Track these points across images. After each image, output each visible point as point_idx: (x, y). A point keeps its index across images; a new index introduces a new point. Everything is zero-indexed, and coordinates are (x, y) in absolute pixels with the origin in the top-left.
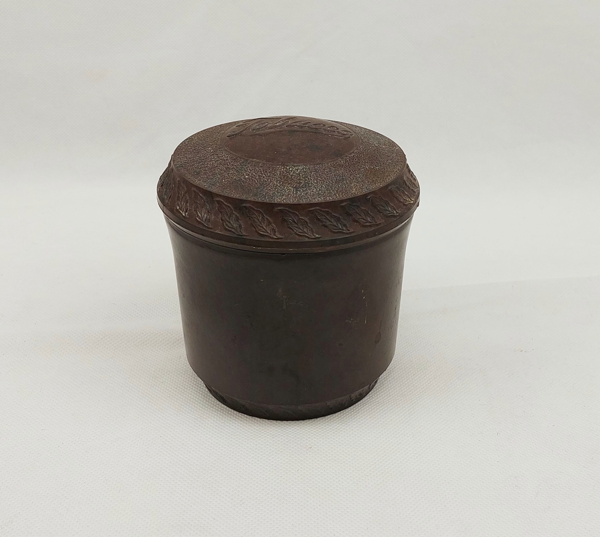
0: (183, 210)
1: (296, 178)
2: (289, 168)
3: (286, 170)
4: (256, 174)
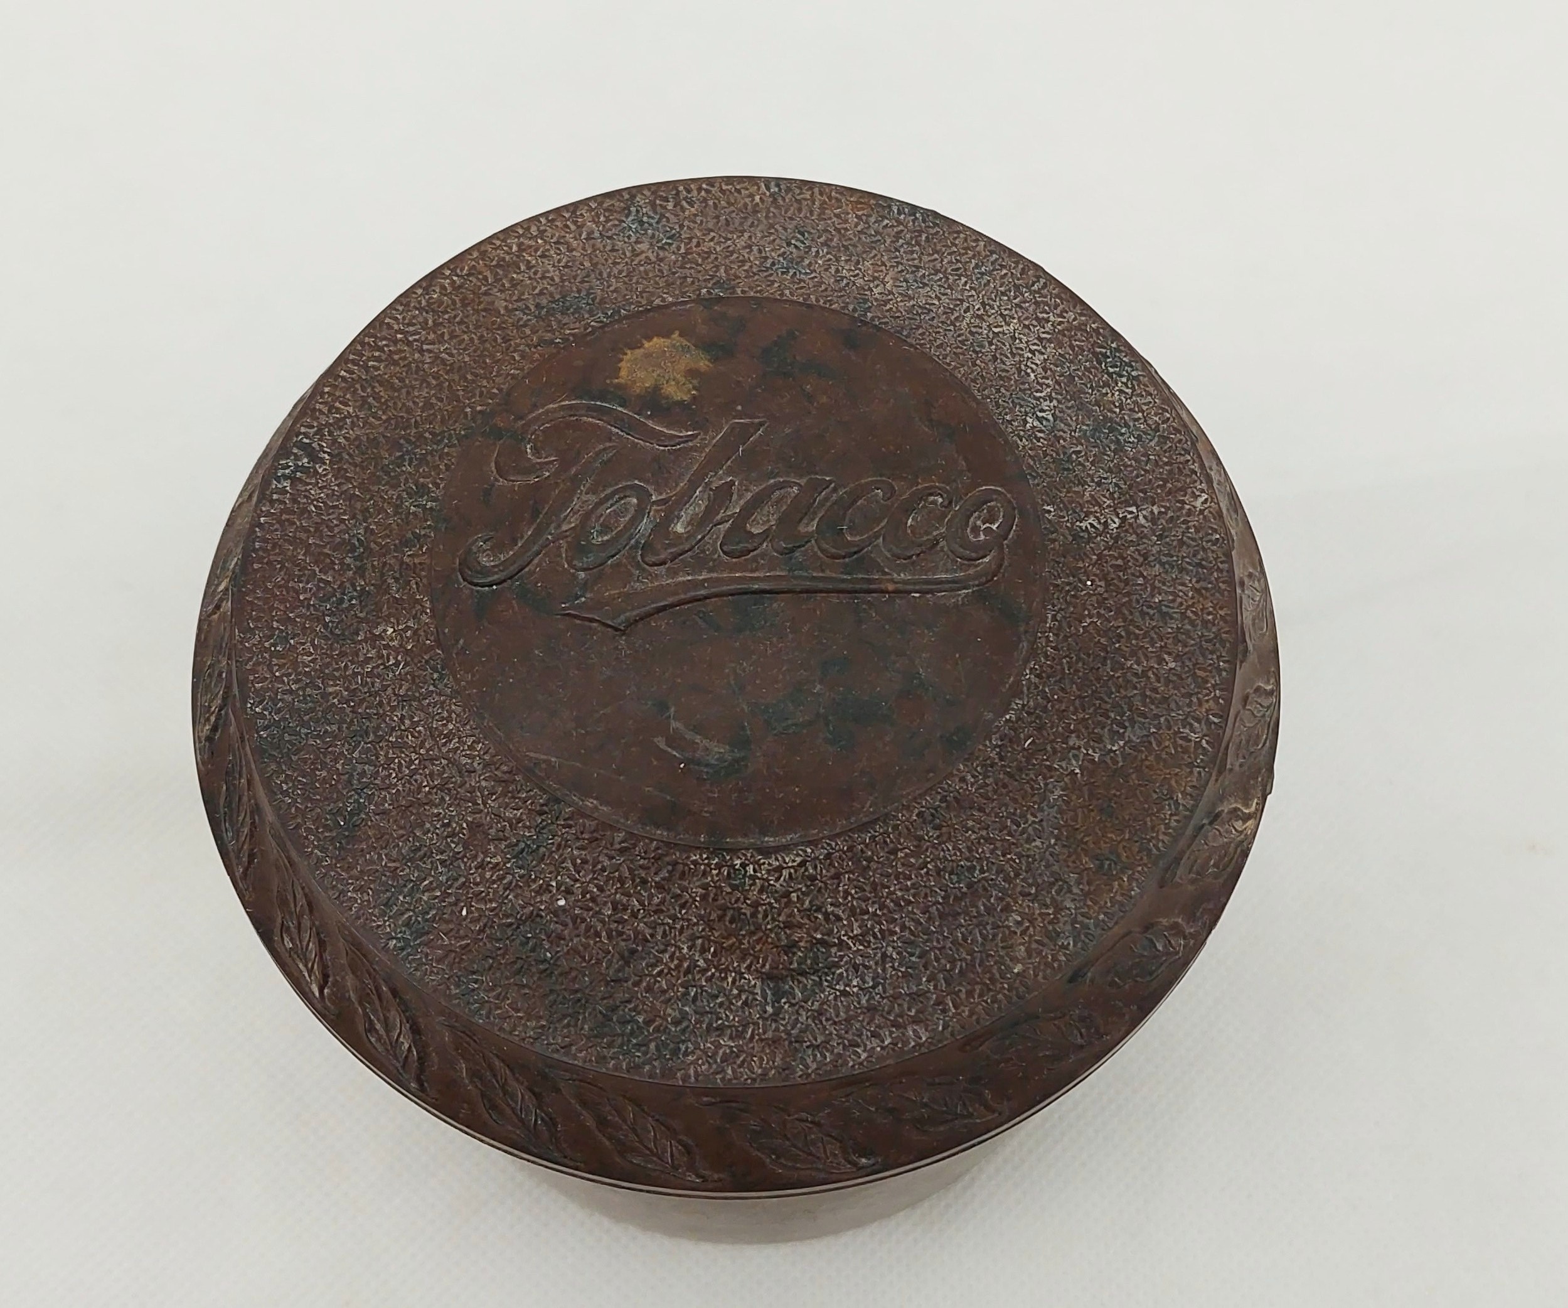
1: (774, 920)
2: (744, 866)
3: (729, 873)
4: (601, 889)
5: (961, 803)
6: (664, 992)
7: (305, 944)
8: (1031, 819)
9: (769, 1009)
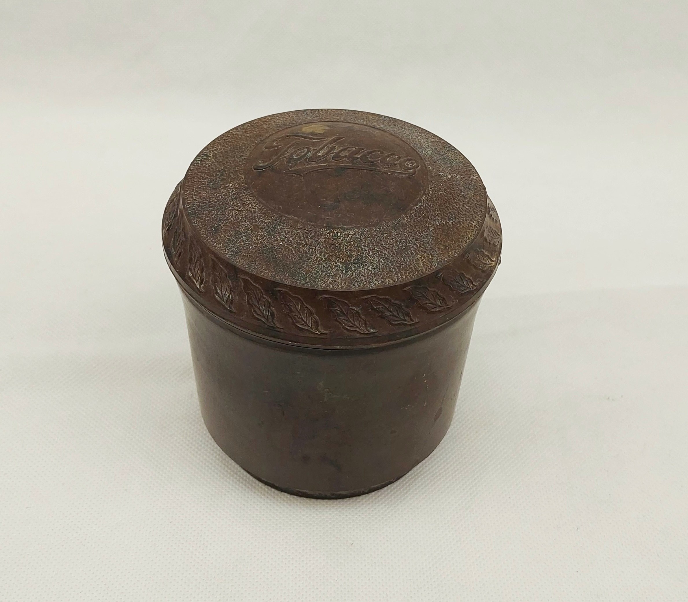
0: (197, 279)
1: (346, 249)
2: (337, 233)
3: (333, 235)
4: (293, 239)
5: (403, 225)
6: (312, 266)
7: (196, 272)
8: (424, 233)
9: (344, 272)
